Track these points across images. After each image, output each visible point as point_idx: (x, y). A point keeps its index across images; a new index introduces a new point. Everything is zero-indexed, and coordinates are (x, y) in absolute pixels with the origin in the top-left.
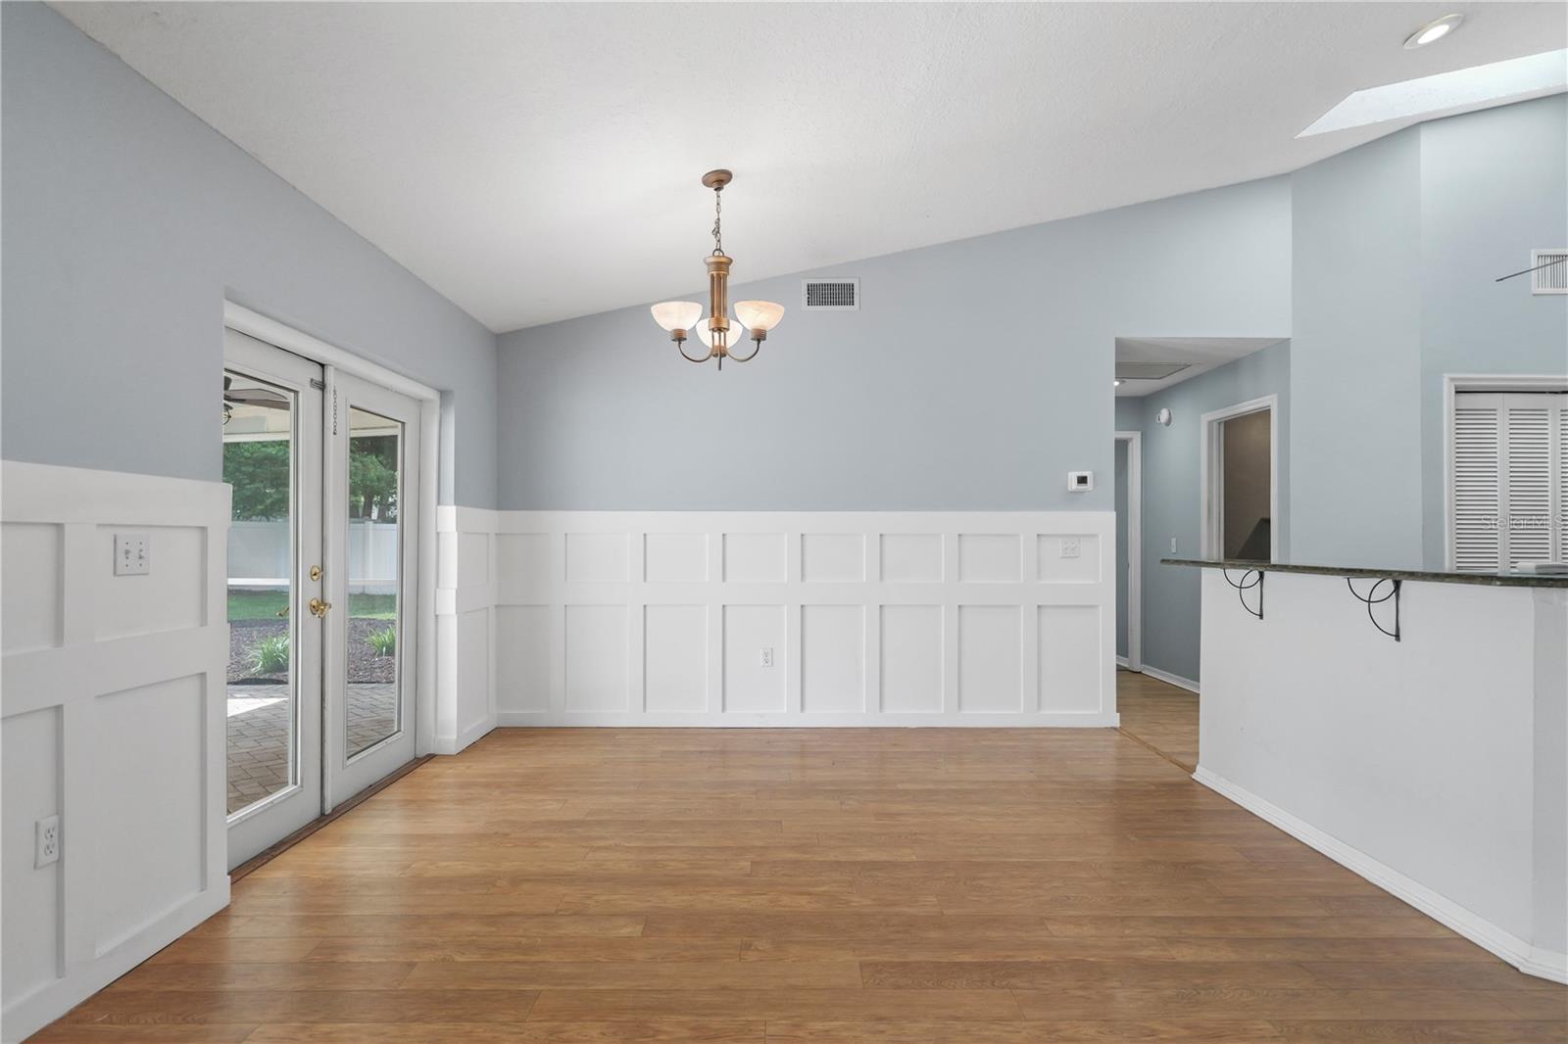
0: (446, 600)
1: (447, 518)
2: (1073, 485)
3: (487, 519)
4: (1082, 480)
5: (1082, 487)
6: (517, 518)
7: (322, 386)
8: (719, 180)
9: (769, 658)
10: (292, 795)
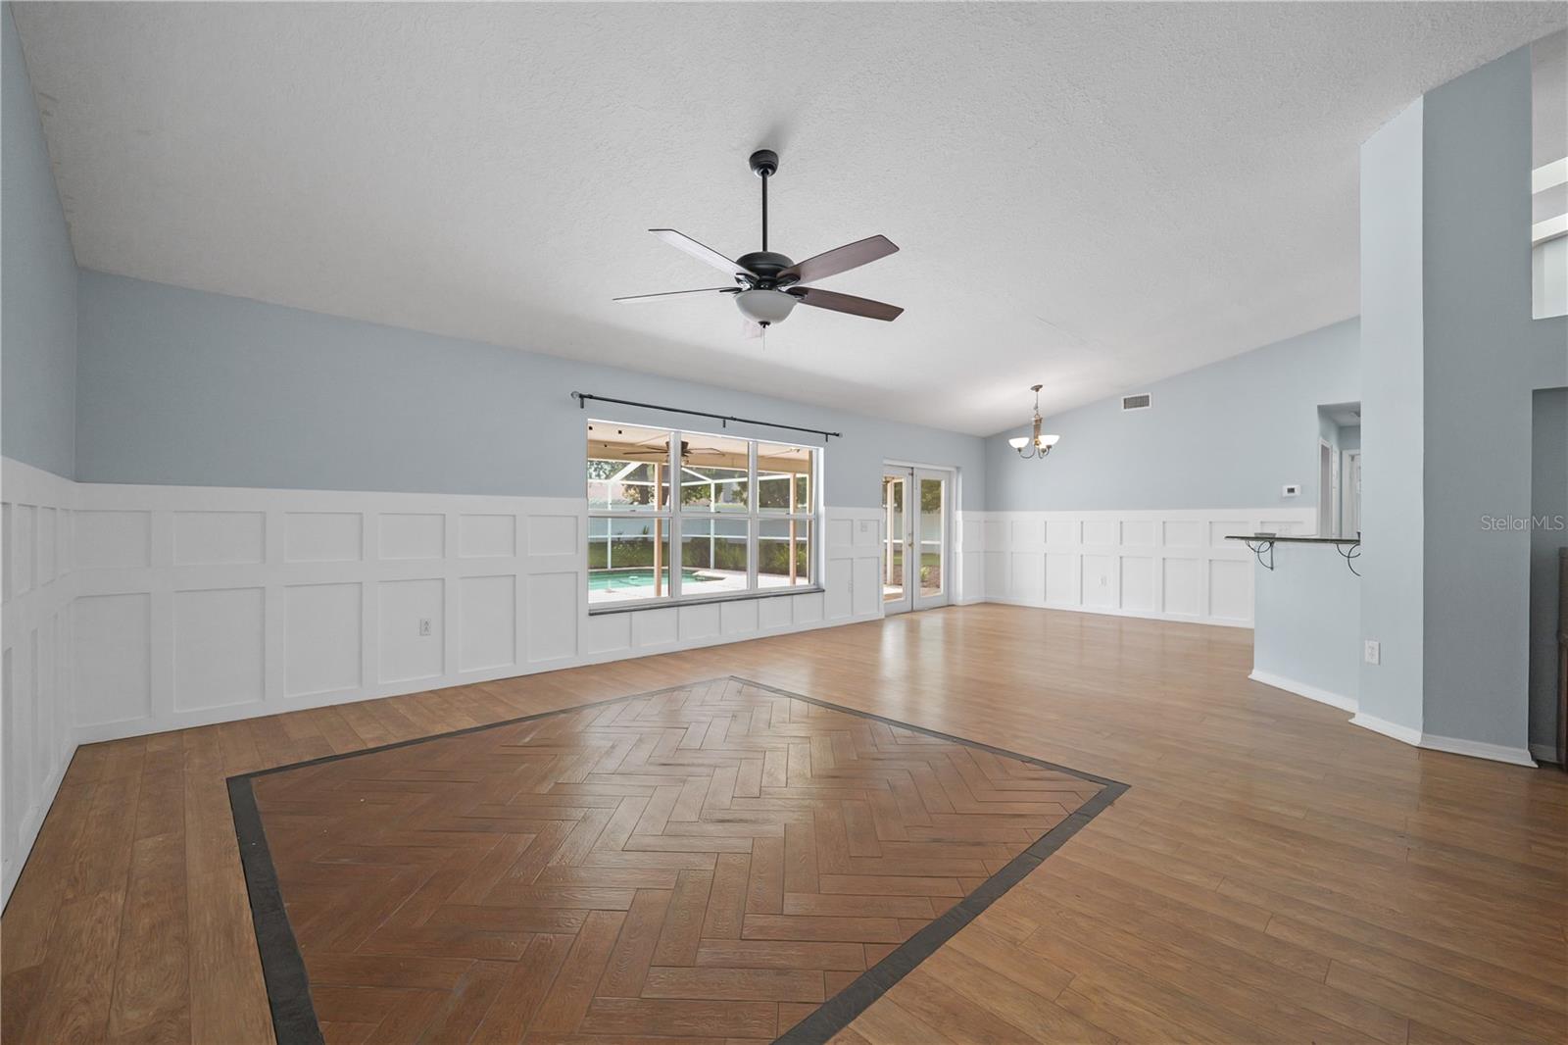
0: (959, 547)
1: (959, 515)
2: (1286, 493)
3: (979, 515)
4: (1291, 490)
5: (1291, 494)
6: (993, 515)
7: (912, 474)
8: (1037, 388)
9: (1104, 581)
10: (903, 601)
